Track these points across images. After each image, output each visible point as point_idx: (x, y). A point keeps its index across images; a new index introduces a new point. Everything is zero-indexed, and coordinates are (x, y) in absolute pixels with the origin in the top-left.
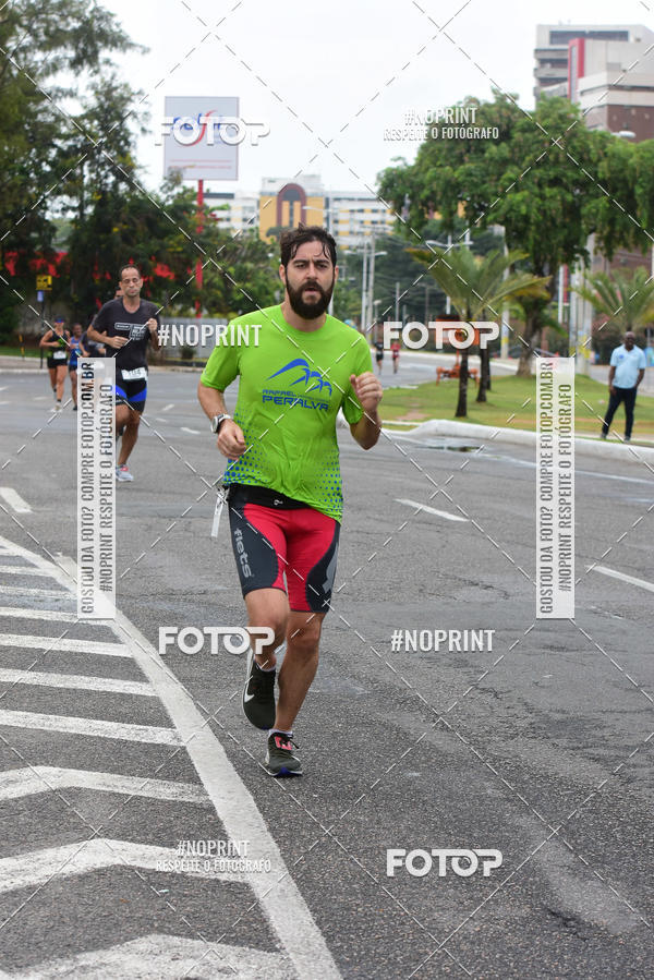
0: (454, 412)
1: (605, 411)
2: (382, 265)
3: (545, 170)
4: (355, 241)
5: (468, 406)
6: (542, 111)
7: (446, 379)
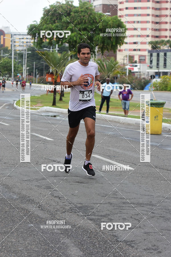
0: (52, 104)
1: (100, 103)
2: (30, 56)
3: (81, 25)
4: (21, 48)
5: (56, 102)
6: (81, 6)
7: (50, 93)
